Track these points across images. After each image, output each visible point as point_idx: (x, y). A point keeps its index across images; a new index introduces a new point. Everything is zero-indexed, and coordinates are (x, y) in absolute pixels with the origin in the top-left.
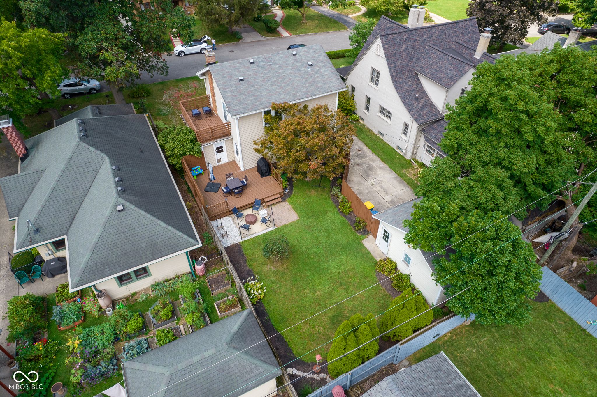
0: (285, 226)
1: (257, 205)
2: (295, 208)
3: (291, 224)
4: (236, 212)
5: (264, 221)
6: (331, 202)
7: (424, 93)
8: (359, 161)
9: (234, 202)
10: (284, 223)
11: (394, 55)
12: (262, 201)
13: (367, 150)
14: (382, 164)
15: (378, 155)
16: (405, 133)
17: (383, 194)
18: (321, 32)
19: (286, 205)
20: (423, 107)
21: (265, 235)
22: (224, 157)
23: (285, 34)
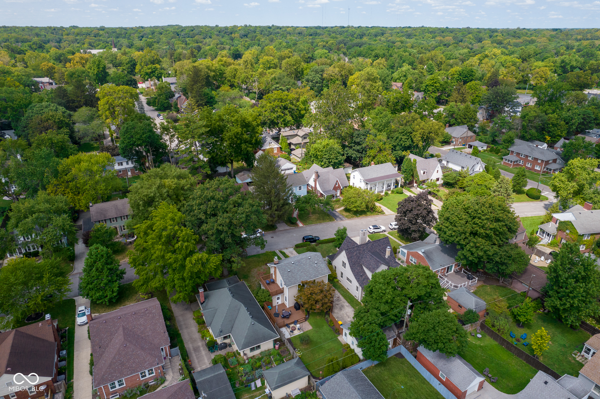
0: (307, 331)
1: (295, 322)
2: (310, 324)
3: (309, 331)
4: (287, 325)
5: (299, 329)
6: (325, 321)
7: (365, 273)
8: (337, 303)
9: (287, 321)
10: (307, 330)
11: (351, 257)
12: (298, 321)
13: (341, 296)
14: (347, 304)
15: (346, 300)
16: (357, 290)
17: (347, 318)
18: (320, 223)
19: (307, 322)
20: (364, 279)
21: (299, 335)
22: (280, 302)
23: (301, 225)
